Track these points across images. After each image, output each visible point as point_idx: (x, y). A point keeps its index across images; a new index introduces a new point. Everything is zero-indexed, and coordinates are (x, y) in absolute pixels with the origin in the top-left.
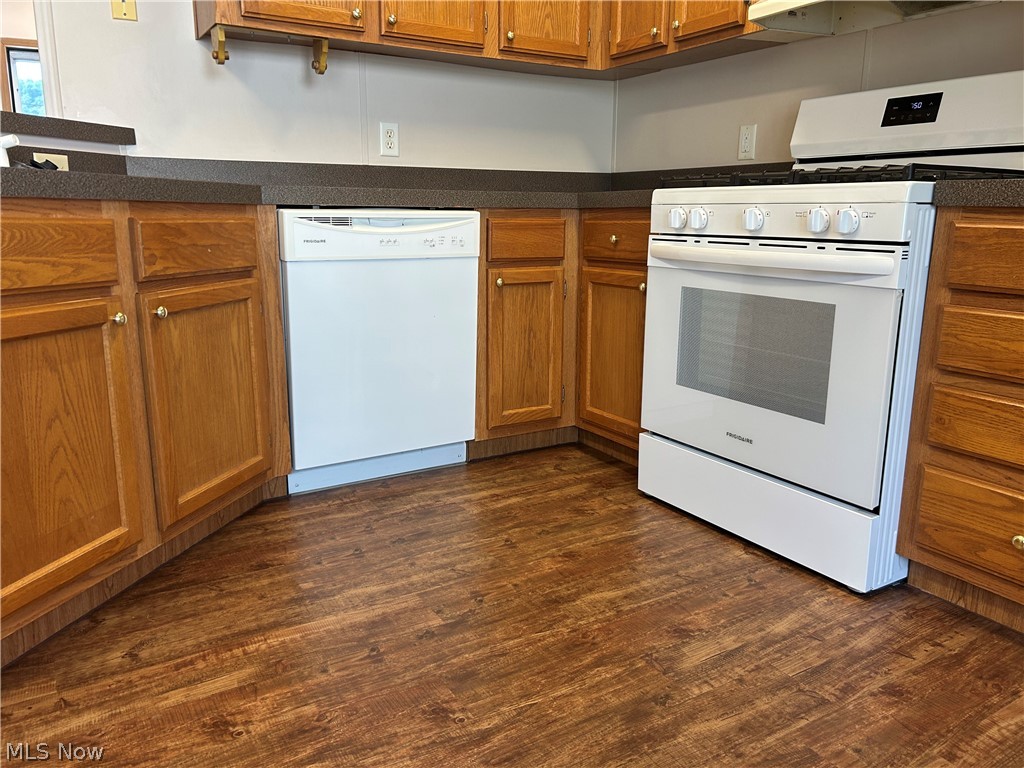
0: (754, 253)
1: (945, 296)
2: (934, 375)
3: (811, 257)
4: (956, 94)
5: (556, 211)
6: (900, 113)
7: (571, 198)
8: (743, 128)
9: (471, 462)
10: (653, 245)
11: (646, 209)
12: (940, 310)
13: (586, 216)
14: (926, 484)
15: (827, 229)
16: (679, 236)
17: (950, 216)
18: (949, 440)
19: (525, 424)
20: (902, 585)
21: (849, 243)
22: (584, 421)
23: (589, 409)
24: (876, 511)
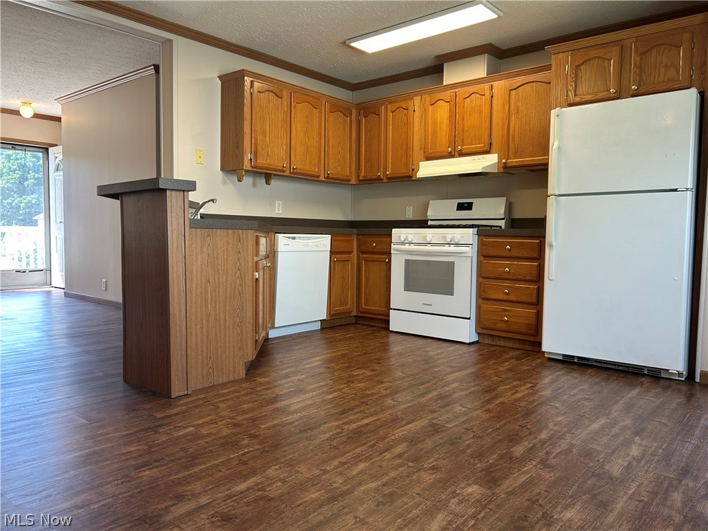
0: (429, 248)
1: (482, 258)
2: (481, 279)
3: (447, 248)
4: (477, 203)
5: (350, 235)
6: (461, 207)
7: (355, 231)
8: (407, 207)
9: (322, 329)
10: (393, 246)
11: (390, 235)
12: (481, 262)
13: (360, 237)
14: (482, 309)
15: (451, 241)
16: (403, 243)
17: (482, 237)
18: (486, 296)
19: (342, 313)
20: (477, 342)
21: (457, 245)
22: (361, 312)
23: (364, 307)
24: (469, 319)
